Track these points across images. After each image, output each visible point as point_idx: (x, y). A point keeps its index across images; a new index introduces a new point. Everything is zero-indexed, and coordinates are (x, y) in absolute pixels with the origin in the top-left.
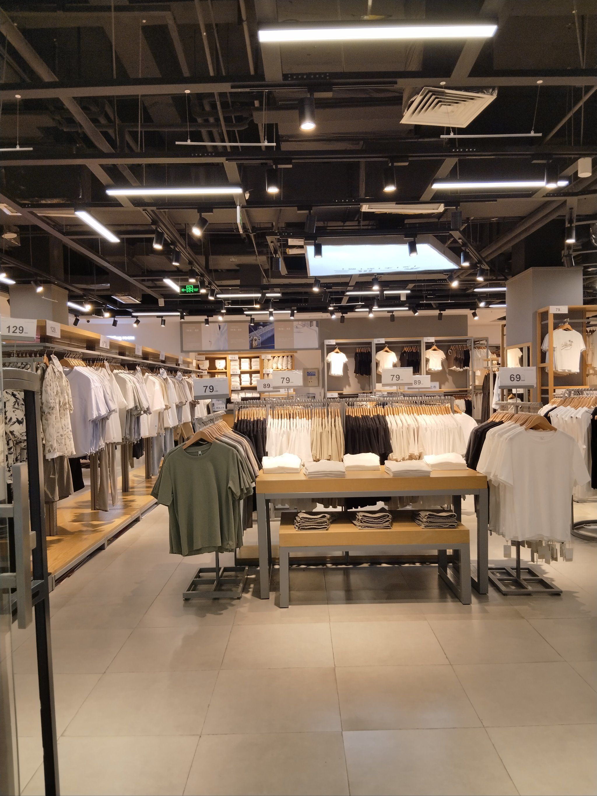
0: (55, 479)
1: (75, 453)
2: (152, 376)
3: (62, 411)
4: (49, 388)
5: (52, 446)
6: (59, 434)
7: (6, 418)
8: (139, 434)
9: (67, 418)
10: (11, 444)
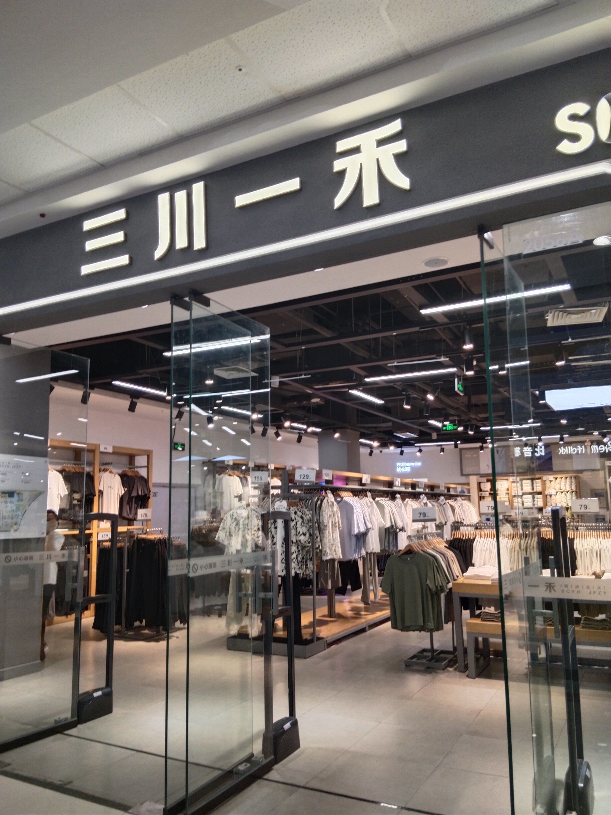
0: (328, 573)
1: (341, 557)
2: (412, 501)
3: (334, 528)
4: (324, 513)
5: (326, 551)
6: (331, 544)
7: (297, 532)
8: (397, 547)
9: (337, 533)
10: (300, 548)
